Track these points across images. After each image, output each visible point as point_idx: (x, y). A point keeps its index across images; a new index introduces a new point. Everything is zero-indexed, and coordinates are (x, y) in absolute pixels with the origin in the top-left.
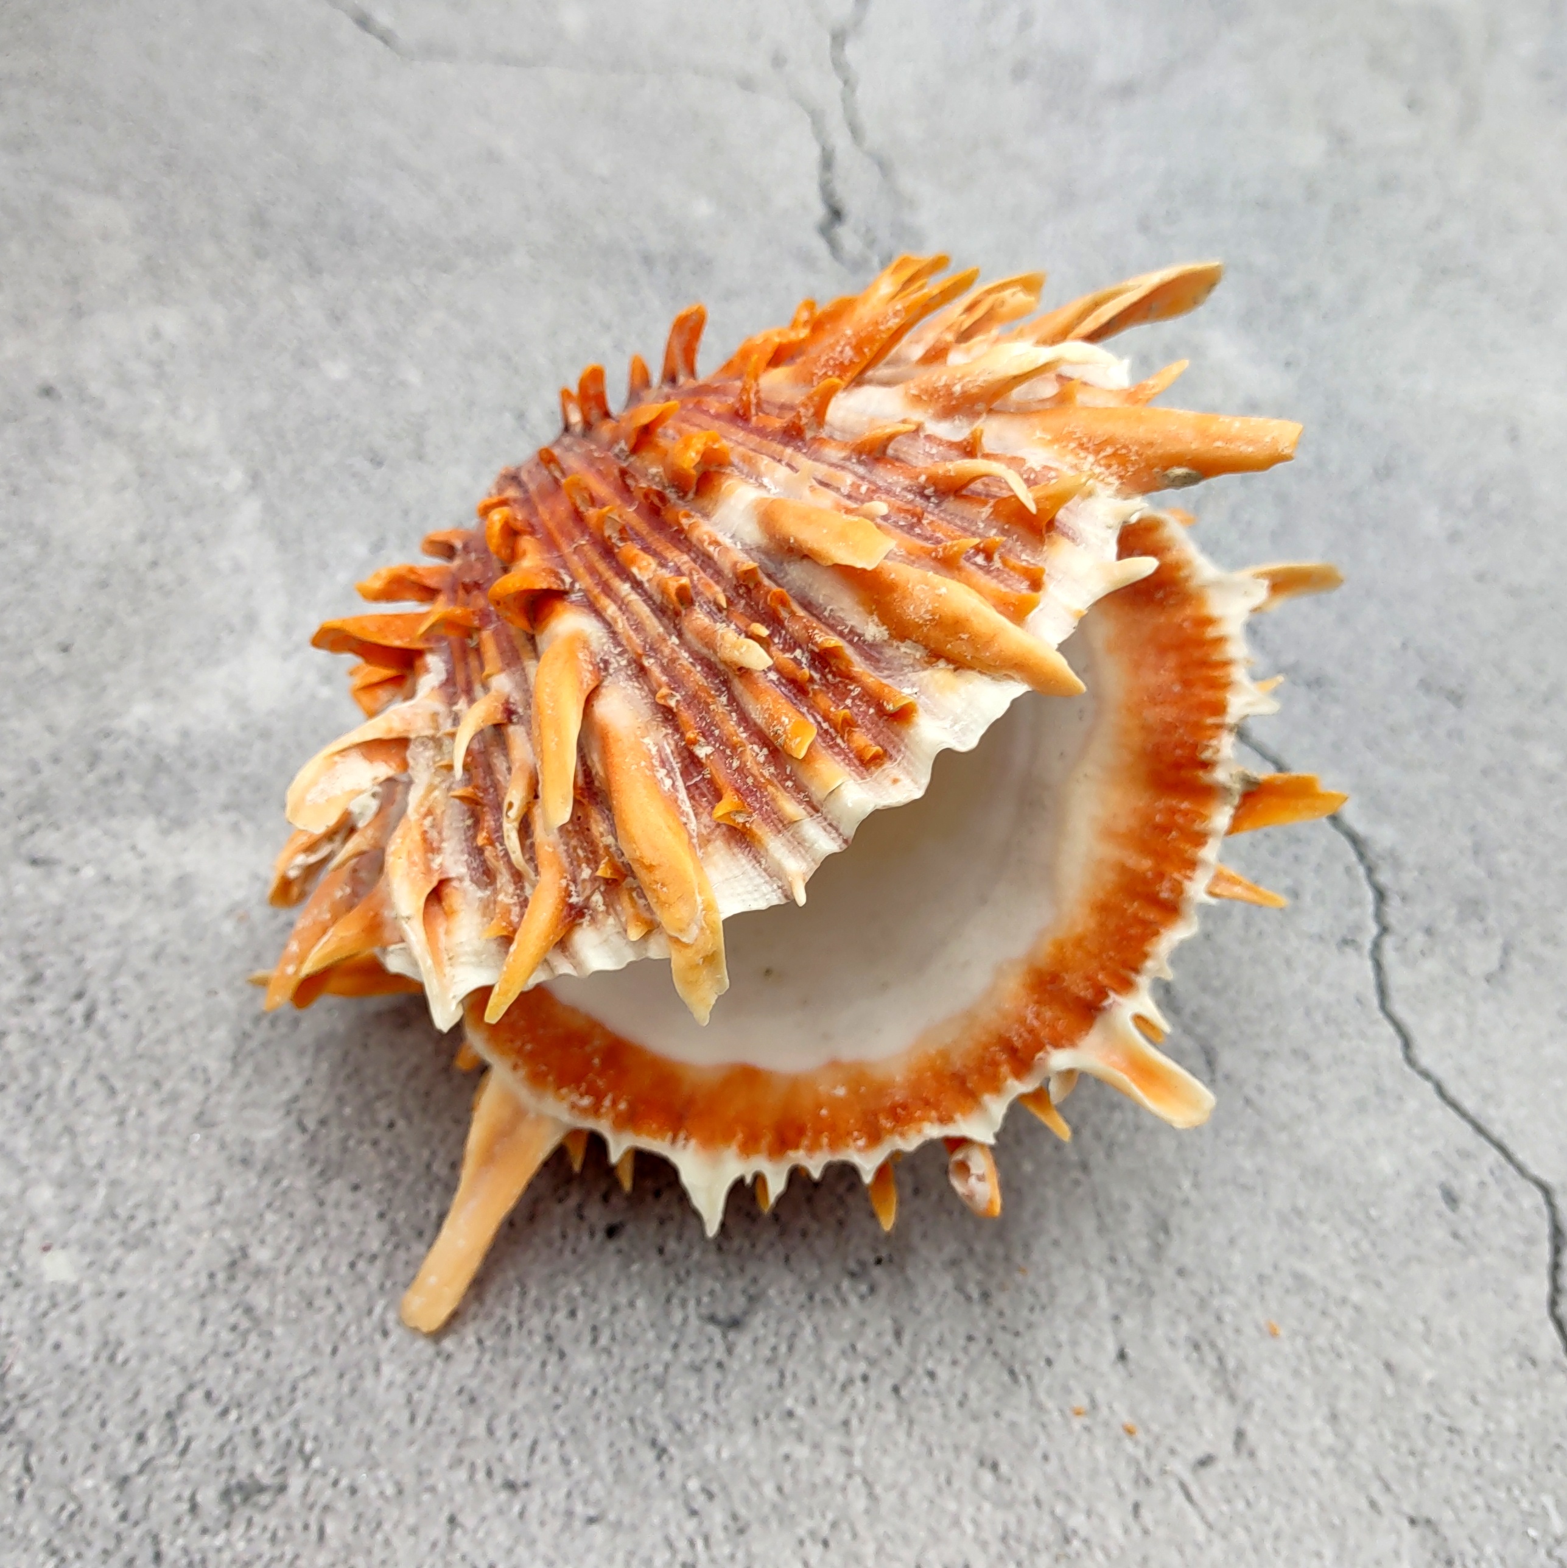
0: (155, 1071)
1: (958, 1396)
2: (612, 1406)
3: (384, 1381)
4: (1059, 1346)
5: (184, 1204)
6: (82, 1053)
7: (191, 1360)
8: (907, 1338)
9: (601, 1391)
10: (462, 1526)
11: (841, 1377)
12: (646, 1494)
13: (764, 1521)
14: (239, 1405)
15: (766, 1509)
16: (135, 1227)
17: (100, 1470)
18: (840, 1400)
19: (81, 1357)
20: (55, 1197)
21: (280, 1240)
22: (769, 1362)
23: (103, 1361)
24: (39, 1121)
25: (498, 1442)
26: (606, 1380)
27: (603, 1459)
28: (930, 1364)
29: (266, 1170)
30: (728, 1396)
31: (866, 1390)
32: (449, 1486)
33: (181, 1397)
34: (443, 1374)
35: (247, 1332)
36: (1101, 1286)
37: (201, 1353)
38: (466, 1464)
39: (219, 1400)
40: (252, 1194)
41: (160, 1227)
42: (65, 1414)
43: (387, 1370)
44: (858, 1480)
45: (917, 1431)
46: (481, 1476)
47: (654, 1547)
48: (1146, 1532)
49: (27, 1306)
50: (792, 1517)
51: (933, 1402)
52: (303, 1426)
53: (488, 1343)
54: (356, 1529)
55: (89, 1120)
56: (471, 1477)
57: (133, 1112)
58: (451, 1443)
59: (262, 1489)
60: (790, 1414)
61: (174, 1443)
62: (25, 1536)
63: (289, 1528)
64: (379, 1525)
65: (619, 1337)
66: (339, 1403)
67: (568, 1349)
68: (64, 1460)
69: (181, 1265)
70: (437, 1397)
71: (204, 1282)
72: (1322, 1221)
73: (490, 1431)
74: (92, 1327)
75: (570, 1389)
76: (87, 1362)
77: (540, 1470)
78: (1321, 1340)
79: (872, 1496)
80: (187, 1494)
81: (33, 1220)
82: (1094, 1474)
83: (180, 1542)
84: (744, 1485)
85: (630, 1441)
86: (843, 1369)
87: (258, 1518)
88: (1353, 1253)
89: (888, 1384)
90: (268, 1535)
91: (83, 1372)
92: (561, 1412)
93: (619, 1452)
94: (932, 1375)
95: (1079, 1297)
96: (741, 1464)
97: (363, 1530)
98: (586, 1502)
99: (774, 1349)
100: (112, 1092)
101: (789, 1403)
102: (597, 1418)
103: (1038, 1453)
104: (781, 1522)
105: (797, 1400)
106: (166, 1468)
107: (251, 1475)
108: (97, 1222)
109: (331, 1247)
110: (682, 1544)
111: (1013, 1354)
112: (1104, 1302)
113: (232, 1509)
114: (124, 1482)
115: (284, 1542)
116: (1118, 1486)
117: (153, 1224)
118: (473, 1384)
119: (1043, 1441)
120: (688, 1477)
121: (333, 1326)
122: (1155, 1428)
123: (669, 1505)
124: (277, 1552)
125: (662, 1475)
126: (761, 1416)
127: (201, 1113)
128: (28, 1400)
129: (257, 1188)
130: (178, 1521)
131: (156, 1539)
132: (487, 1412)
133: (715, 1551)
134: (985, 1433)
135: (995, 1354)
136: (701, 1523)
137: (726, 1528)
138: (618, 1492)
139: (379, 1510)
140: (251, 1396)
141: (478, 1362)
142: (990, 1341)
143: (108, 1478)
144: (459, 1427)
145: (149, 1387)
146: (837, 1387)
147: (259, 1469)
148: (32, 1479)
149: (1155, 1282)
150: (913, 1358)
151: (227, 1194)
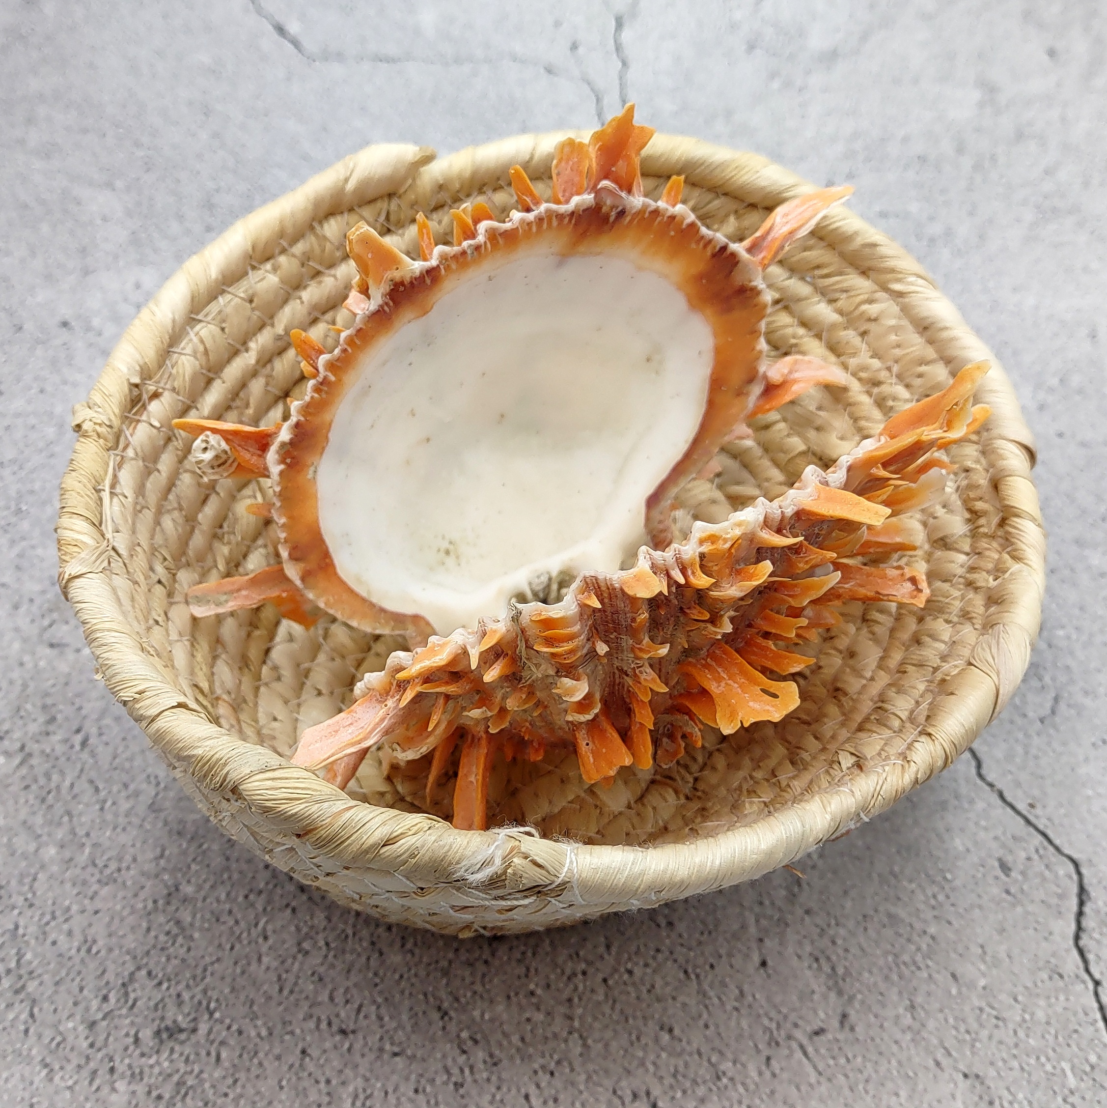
0: (125, 778)
1: (648, 986)
2: (412, 985)
3: (263, 967)
4: (720, 957)
5: (139, 859)
6: (79, 766)
7: (139, 953)
8: (614, 950)
9: (406, 976)
10: (309, 1055)
11: (568, 972)
12: (433, 1040)
13: (512, 1058)
14: (169, 980)
15: (513, 1051)
16: (108, 872)
17: (78, 1017)
18: (567, 985)
19: (70, 949)
20: (58, 853)
21: (200, 881)
22: (519, 961)
23: (83, 952)
24: (51, 807)
25: (337, 1005)
26: (410, 970)
27: (405, 1017)
28: (629, 966)
29: (192, 838)
30: (490, 981)
31: (585, 981)
32: (303, 1031)
33: (132, 974)
34: (302, 963)
35: (177, 935)
36: (751, 920)
37: (146, 948)
38: (315, 1019)
39: (156, 976)
40: (184, 853)
41: (123, 872)
42: (57, 984)
43: (265, 960)
44: (576, 1035)
45: (618, 1007)
46: (324, 1025)
47: (436, 1073)
48: (774, 1075)
49: (36, 919)
50: (530, 1056)
51: (630, 989)
52: (209, 993)
53: (333, 945)
54: (241, 1056)
55: (81, 806)
56: (318, 1027)
57: (109, 803)
58: (305, 1006)
59: (181, 1031)
60: (532, 993)
61: (126, 1002)
62: (28, 1055)
63: (197, 1054)
64: (256, 1053)
65: (419, 944)
66: (234, 980)
67: (385, 950)
68: (55, 1010)
69: (136, 895)
70: (298, 977)
71: (150, 905)
72: (911, 881)
73: (331, 998)
74: (77, 931)
75: (385, 975)
76: (73, 952)
77: (363, 1023)
78: (906, 958)
79: (585, 1045)
80: (132, 1032)
81: (43, 867)
82: (740, 1037)
83: (127, 1061)
84: (499, 1036)
85: (424, 1007)
86: (569, 968)
87: (177, 1048)
88: (933, 902)
89: (600, 976)
90: (183, 1058)
91: (70, 958)
92: (378, 988)
93: (416, 1014)
94: (630, 972)
95: (736, 927)
96: (497, 1024)
97: (245, 1056)
98: (392, 1044)
99: (523, 953)
100: (97, 790)
101: (532, 986)
102: (402, 992)
103: (701, 1023)
104: (522, 1060)
105: (537, 985)
106: (120, 1016)
107: (175, 1021)
108: (83, 868)
109: (232, 886)
110: (455, 1071)
111: (687, 961)
112: (753, 930)
113: (162, 1042)
114: (92, 1025)
115: (194, 1063)
116: (756, 1046)
117: (119, 870)
118: (321, 970)
119: (705, 1015)
120: (461, 1030)
121: (232, 932)
122: (784, 1010)
123: (448, 1046)
124: (189, 1069)
125: (444, 1028)
126: (512, 994)
127: (153, 803)
128: (35, 974)
129: (187, 849)
130: (126, 1049)
131: (111, 1059)
132: (330, 987)
133: (477, 1077)
134: (665, 1009)
135: (675, 961)
136: (469, 1059)
137: (485, 1062)
138: (414, 1037)
139: (256, 1045)
140: (177, 975)
141: (326, 956)
142: (671, 953)
143: (82, 1022)
144: (311, 996)
145: (111, 967)
146: (565, 978)
147: (180, 1018)
148: (35, 1021)
149: (789, 917)
150: (618, 961)
151: (167, 853)
